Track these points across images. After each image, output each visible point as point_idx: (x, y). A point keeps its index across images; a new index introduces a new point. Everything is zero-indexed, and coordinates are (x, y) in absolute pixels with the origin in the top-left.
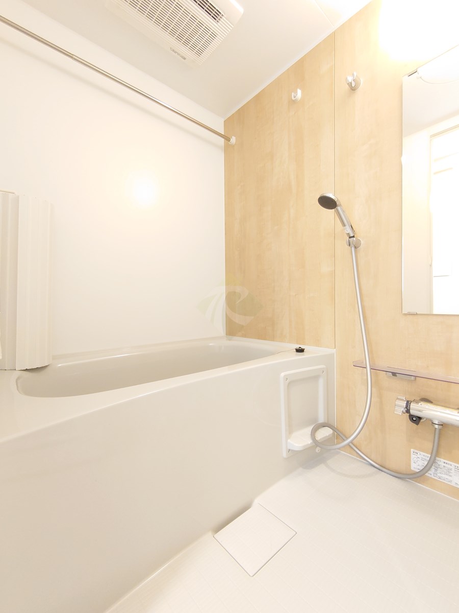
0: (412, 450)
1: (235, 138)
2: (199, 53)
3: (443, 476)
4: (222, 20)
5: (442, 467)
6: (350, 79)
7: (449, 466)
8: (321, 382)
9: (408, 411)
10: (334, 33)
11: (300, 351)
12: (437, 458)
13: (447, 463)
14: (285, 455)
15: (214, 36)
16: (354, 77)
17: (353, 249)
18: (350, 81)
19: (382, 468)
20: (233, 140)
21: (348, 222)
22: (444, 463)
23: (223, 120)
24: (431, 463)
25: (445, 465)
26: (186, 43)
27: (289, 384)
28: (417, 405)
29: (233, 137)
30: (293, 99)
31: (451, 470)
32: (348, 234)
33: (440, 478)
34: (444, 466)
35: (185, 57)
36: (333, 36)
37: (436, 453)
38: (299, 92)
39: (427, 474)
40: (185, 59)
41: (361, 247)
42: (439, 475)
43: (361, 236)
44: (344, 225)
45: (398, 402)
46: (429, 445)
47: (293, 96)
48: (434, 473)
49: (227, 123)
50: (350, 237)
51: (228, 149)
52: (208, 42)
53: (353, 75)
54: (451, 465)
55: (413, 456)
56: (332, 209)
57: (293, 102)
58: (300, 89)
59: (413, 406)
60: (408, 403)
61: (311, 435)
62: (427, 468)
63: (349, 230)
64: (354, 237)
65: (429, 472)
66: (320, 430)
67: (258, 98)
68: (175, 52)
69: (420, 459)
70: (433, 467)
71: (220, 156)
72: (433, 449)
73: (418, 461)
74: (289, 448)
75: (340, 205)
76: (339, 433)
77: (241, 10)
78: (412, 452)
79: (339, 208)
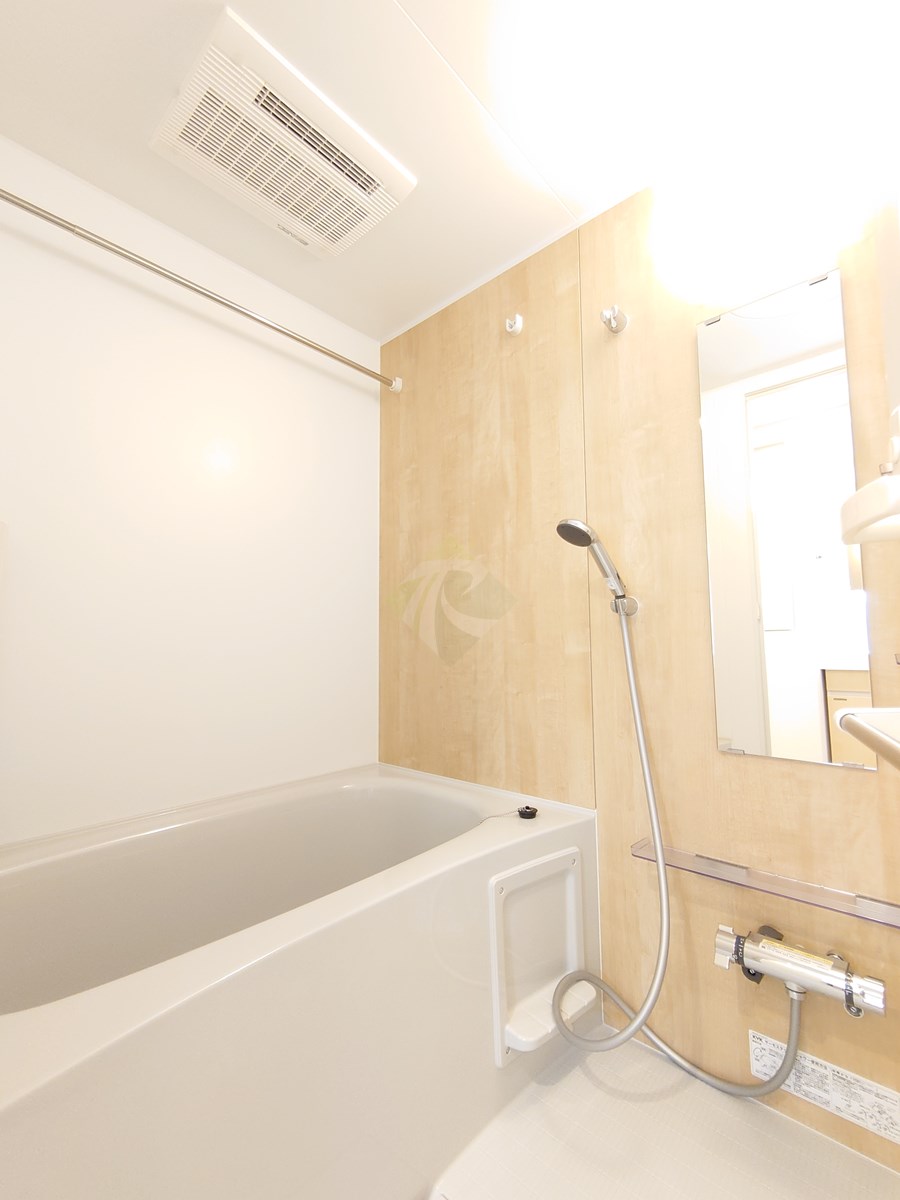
0: (750, 1031)
1: (401, 380)
2: (335, 237)
3: (812, 1090)
4: (377, 191)
5: (808, 1070)
6: (608, 314)
7: (822, 1070)
8: (571, 883)
9: (740, 960)
10: (579, 230)
11: (528, 814)
12: (800, 1052)
13: (817, 1063)
14: (499, 1060)
15: (362, 214)
16: (614, 311)
17: (623, 618)
18: (608, 317)
19: (696, 1068)
20: (398, 384)
21: (611, 569)
22: (813, 1062)
23: (378, 346)
24: (790, 1064)
25: (814, 1066)
26: (309, 219)
27: (507, 898)
28: (755, 947)
29: (397, 379)
30: (508, 329)
31: (826, 1077)
32: (614, 591)
33: (806, 1095)
34: (813, 1070)
35: (307, 241)
36: (576, 236)
37: (796, 1042)
38: (519, 319)
39: (783, 1087)
40: (306, 244)
41: (638, 613)
42: (805, 1087)
43: (636, 595)
44: (605, 575)
45: (721, 940)
46: (782, 1024)
47: (507, 325)
48: (795, 1085)
49: (387, 350)
50: (617, 597)
51: (387, 397)
52: (351, 223)
53: (613, 308)
54: (826, 1068)
55: (753, 1045)
56: (583, 546)
57: (507, 336)
58: (521, 314)
59: (749, 948)
60: (740, 941)
61: (553, 1005)
62: (782, 1074)
63: (613, 584)
64: (624, 596)
65: (787, 1082)
66: (570, 991)
67: (444, 315)
68: (288, 232)
69: (766, 1053)
70: (794, 1071)
71: (374, 411)
72: (790, 1030)
73: (764, 1056)
74: (508, 1043)
75: (598, 541)
76: (608, 991)
77: (412, 180)
78: (751, 1037)
79: (595, 545)
